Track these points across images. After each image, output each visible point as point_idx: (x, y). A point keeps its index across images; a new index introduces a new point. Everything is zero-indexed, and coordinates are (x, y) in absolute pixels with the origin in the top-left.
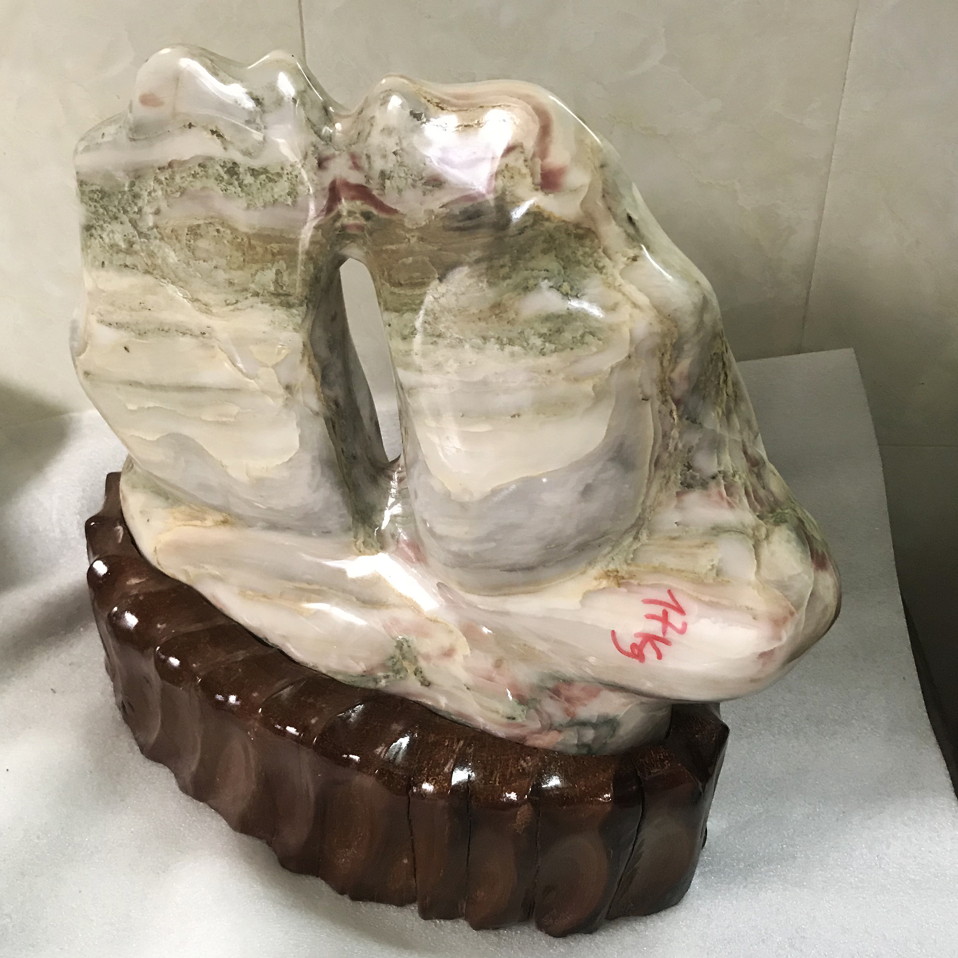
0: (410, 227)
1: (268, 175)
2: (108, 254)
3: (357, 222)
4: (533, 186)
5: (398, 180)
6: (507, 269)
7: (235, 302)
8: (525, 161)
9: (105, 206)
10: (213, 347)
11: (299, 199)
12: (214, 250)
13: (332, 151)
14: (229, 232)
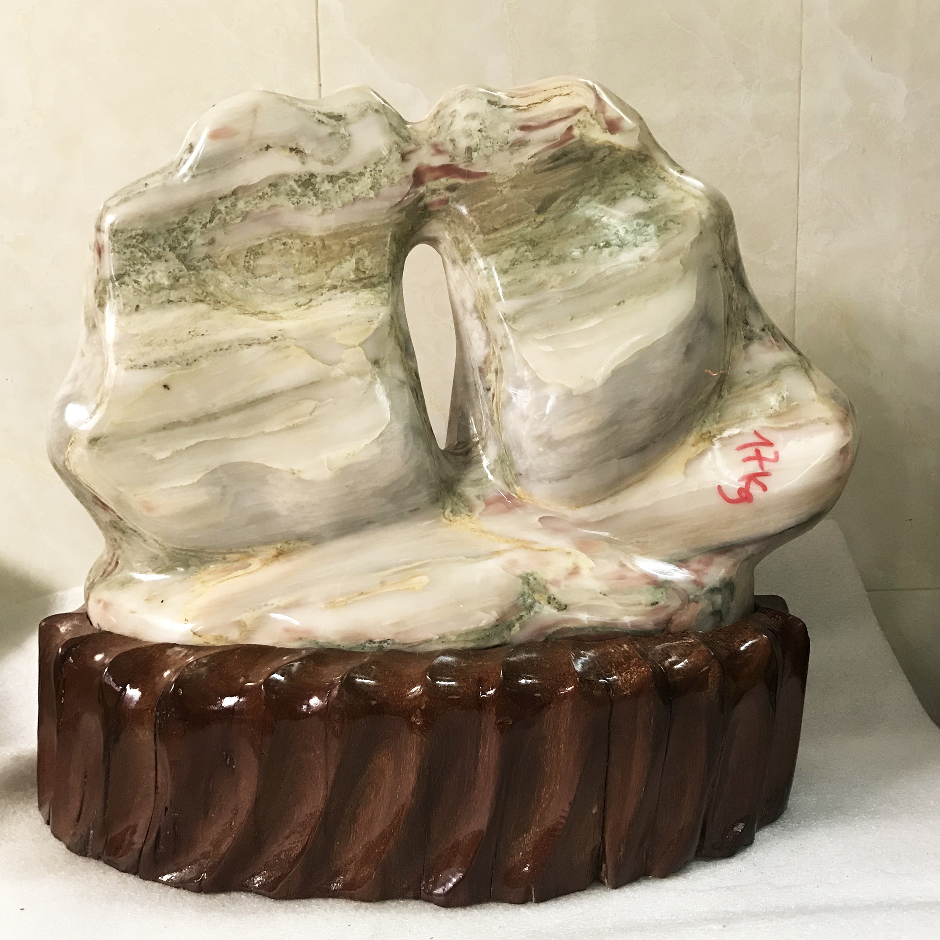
0: (501, 181)
1: (348, 177)
2: (145, 297)
3: (441, 197)
4: (602, 130)
5: (485, 149)
6: (597, 187)
7: (308, 301)
8: (591, 115)
9: (145, 248)
10: (288, 347)
11: (381, 190)
12: (278, 263)
13: (413, 147)
14: (298, 241)
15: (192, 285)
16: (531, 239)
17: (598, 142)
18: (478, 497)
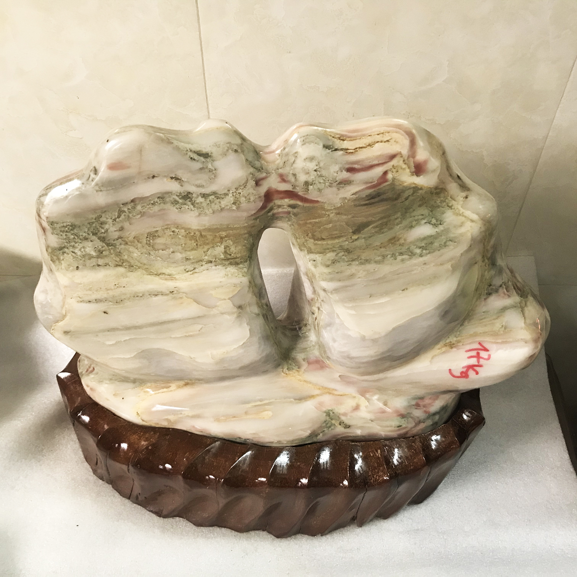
0: (329, 208)
1: (216, 195)
2: (81, 261)
3: (286, 210)
4: (410, 173)
5: (318, 185)
6: (400, 220)
7: (193, 269)
8: (404, 161)
9: (75, 233)
10: (181, 298)
11: (242, 205)
12: (170, 242)
13: (264, 175)
14: (183, 231)
15: (112, 256)
16: (348, 249)
17: (405, 184)
18: (304, 360)
